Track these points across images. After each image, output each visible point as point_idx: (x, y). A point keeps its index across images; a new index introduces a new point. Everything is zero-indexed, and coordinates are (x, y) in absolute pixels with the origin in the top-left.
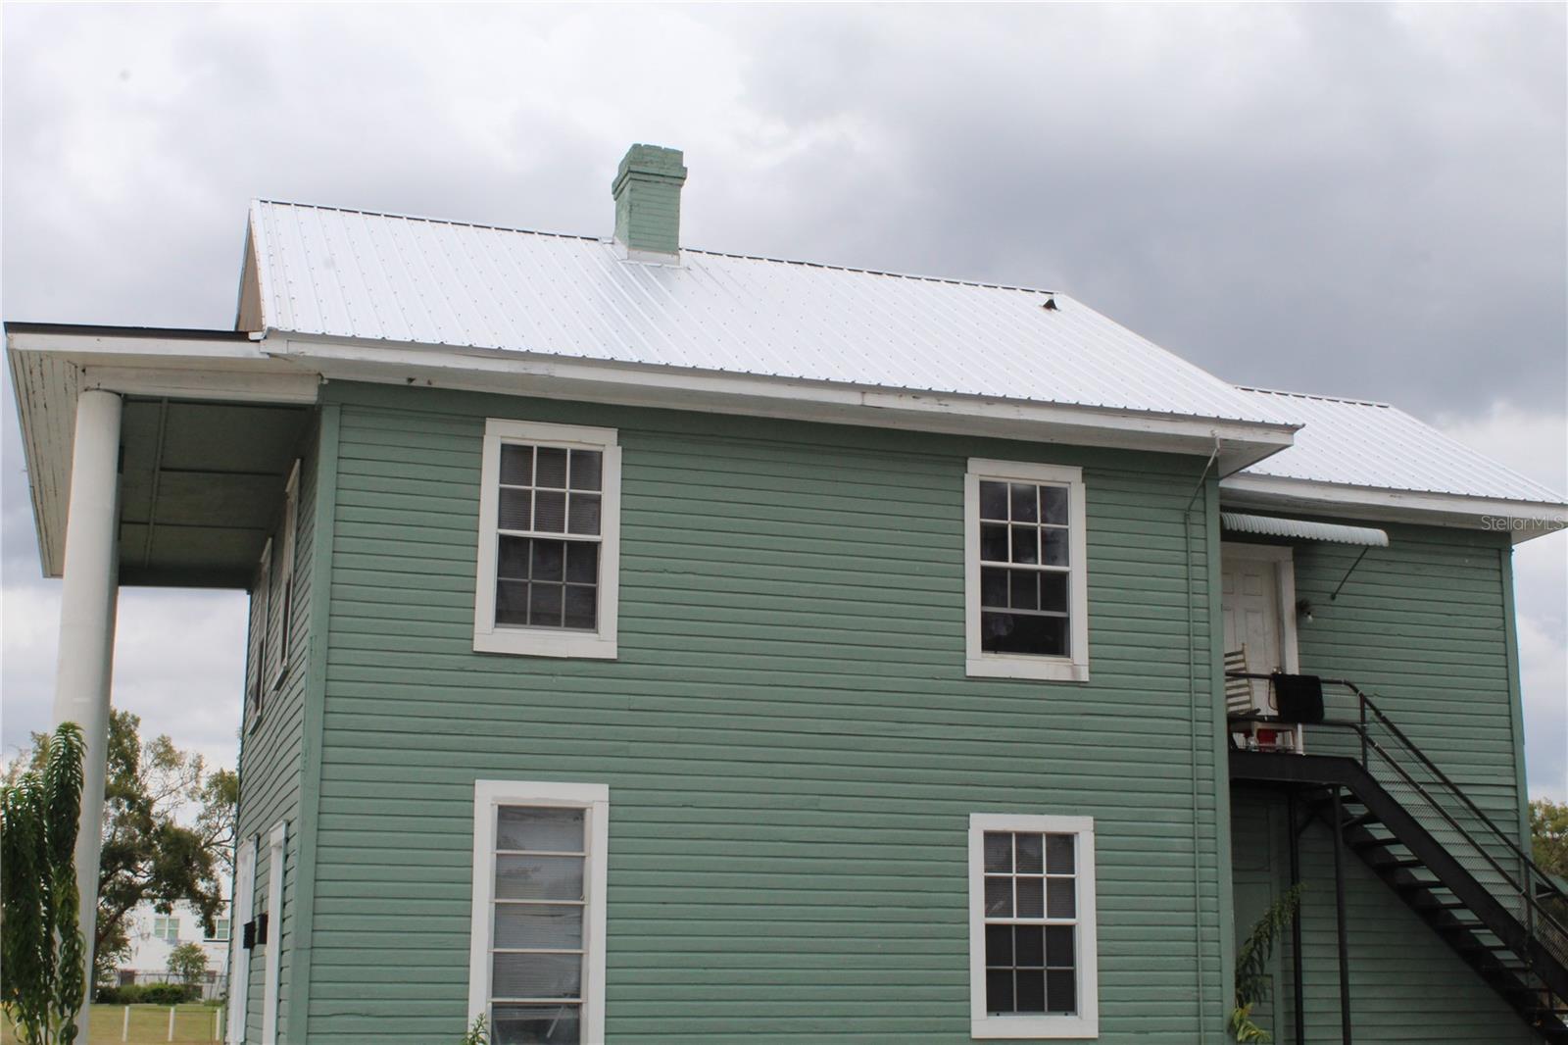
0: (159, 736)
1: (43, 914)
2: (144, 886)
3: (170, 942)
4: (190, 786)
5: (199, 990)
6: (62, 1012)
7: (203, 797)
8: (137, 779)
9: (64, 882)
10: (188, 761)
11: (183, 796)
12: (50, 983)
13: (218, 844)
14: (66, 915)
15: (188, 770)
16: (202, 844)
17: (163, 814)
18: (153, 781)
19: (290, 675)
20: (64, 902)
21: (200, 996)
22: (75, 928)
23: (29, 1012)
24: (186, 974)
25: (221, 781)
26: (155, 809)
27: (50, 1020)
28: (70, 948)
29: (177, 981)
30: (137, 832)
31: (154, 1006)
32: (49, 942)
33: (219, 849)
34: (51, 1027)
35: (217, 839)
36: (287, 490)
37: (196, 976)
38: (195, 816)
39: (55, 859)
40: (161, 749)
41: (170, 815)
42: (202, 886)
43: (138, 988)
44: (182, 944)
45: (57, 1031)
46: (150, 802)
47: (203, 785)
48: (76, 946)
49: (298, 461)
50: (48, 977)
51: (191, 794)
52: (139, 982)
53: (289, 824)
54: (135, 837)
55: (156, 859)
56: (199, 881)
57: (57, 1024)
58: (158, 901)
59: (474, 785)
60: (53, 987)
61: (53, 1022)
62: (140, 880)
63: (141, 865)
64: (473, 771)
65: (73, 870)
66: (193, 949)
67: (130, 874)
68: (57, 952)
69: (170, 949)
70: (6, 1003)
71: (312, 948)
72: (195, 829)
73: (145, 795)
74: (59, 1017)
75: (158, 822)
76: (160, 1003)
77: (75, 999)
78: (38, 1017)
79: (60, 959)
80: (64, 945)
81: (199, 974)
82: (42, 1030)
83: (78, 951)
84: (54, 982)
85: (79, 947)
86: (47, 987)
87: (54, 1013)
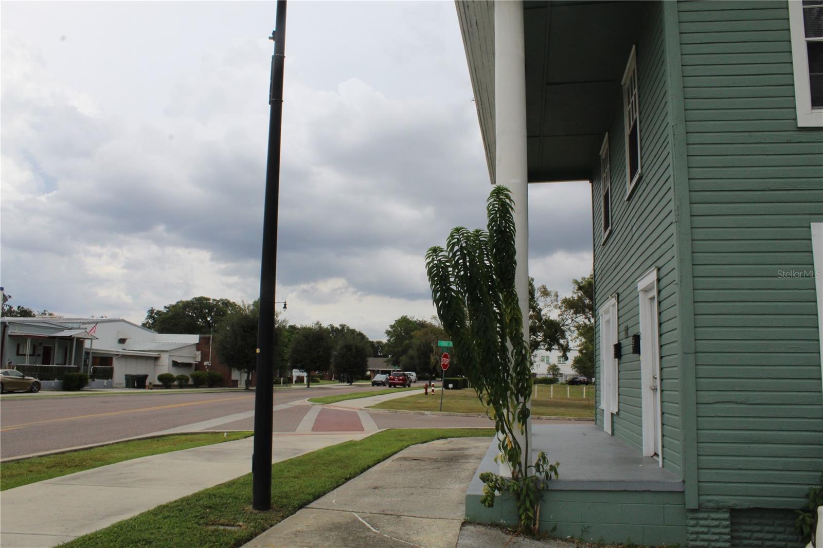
0: (542, 285)
1: (498, 329)
2: (541, 341)
3: (547, 364)
4: (554, 304)
5: (557, 380)
6: (517, 400)
7: (560, 308)
8: (535, 301)
9: (510, 304)
10: (553, 294)
11: (552, 308)
12: (507, 378)
13: (567, 325)
14: (514, 327)
15: (553, 298)
16: (561, 325)
17: (545, 315)
18: (541, 303)
19: (643, 179)
20: (511, 320)
21: (558, 381)
22: (521, 338)
23: (495, 399)
24: (553, 374)
25: (566, 302)
26: (543, 313)
27: (510, 404)
28: (519, 353)
29: (550, 376)
30: (537, 321)
31: (543, 385)
32: (504, 349)
33: (567, 327)
34: (511, 410)
35: (566, 323)
36: (622, 83)
37: (556, 375)
38: (557, 315)
39: (501, 287)
40: (543, 290)
41: (548, 315)
42: (562, 341)
43: (538, 379)
44: (551, 364)
45: (515, 412)
46: (540, 310)
47: (559, 303)
48: (524, 352)
49: (634, 47)
50: (506, 374)
51: (556, 307)
52: (538, 377)
53: (659, 270)
54: (536, 323)
55: (544, 331)
56: (561, 340)
57: (515, 407)
58: (546, 347)
59: (810, 227)
60: (509, 381)
61: (511, 405)
62: (539, 340)
63: (539, 334)
64: (808, 217)
65: (516, 295)
66: (555, 366)
67: (535, 337)
68: (510, 356)
69: (548, 366)
70: (479, 393)
71: (696, 352)
72: (558, 320)
73: (538, 307)
74: (516, 403)
75: (544, 318)
76: (546, 384)
77: (526, 389)
78: (501, 402)
79: (513, 361)
80: (515, 351)
81: (557, 374)
82: (505, 411)
83: (525, 355)
84: (510, 378)
85: (525, 352)
86: (506, 382)
87: (512, 399)
